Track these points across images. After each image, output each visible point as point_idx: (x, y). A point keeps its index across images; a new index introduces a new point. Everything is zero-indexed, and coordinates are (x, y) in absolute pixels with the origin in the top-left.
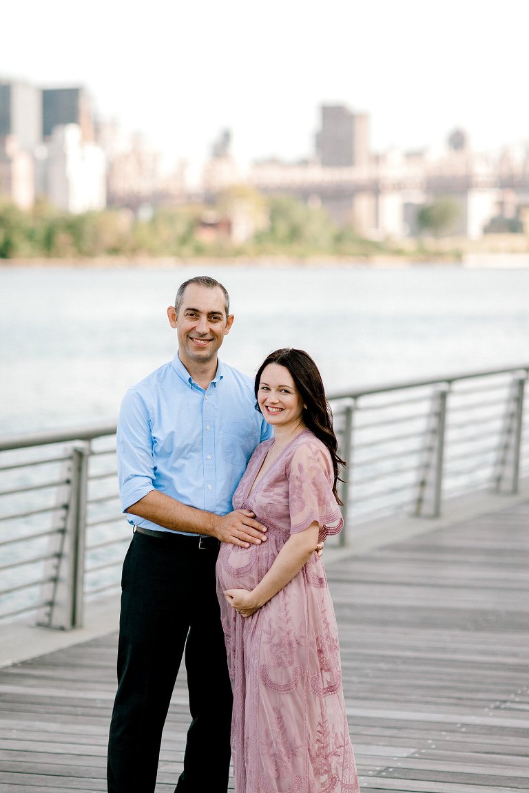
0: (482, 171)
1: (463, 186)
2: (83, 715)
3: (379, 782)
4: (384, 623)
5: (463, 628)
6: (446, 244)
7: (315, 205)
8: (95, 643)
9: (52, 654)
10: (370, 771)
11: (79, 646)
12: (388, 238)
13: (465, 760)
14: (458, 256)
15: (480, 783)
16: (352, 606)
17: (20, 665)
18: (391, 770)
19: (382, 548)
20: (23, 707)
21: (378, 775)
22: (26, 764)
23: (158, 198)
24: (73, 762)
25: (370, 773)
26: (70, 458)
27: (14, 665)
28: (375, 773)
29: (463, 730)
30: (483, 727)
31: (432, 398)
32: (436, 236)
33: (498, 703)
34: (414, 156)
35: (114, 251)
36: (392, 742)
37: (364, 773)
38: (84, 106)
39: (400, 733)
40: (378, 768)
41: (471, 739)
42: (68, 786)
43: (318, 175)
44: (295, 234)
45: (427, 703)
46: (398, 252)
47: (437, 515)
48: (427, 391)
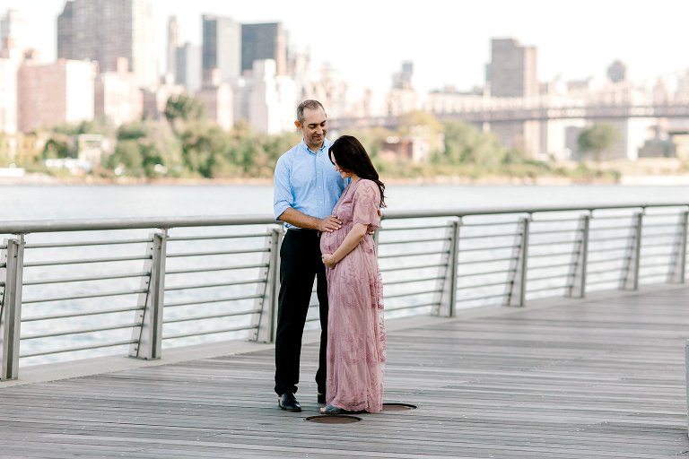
1: (622, 114)
7: (487, 128)
14: (617, 175)
31: (518, 223)
34: (577, 85)
38: (281, 39)
44: (468, 155)
46: (561, 172)
47: (521, 305)
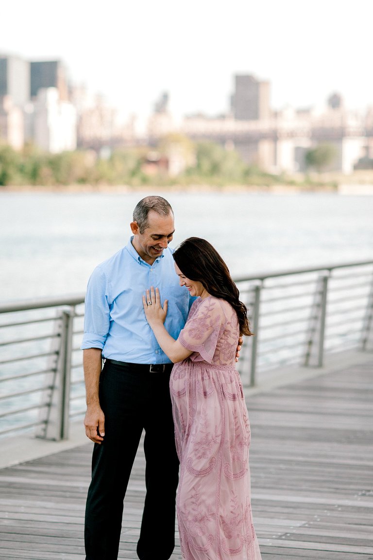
0: (353, 124)
1: (339, 135)
2: (71, 497)
3: (280, 543)
4: (283, 438)
5: (339, 442)
6: (326, 177)
7: (230, 148)
8: (77, 450)
9: (47, 457)
10: (274, 535)
11: (66, 451)
12: (283, 173)
13: (341, 529)
14: (335, 186)
15: (352, 544)
16: (260, 427)
17: (25, 464)
18: (288, 535)
19: (281, 388)
20: (28, 491)
21: (280, 538)
22: (32, 529)
23: (115, 142)
24: (64, 528)
25: (274, 537)
26: (60, 318)
27: (21, 464)
28: (277, 537)
29: (340, 509)
30: (353, 507)
31: (318, 281)
32: (319, 171)
33: (364, 492)
34: (303, 112)
35: (83, 181)
36: (289, 516)
37: (270, 537)
38: (61, 74)
39: (295, 511)
40: (279, 534)
41: (346, 515)
42: (62, 543)
43: (232, 126)
44: (215, 169)
45: (314, 491)
46: (291, 183)
47: (320, 365)
48: (314, 276)
